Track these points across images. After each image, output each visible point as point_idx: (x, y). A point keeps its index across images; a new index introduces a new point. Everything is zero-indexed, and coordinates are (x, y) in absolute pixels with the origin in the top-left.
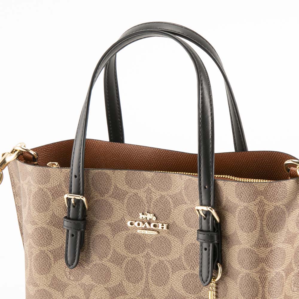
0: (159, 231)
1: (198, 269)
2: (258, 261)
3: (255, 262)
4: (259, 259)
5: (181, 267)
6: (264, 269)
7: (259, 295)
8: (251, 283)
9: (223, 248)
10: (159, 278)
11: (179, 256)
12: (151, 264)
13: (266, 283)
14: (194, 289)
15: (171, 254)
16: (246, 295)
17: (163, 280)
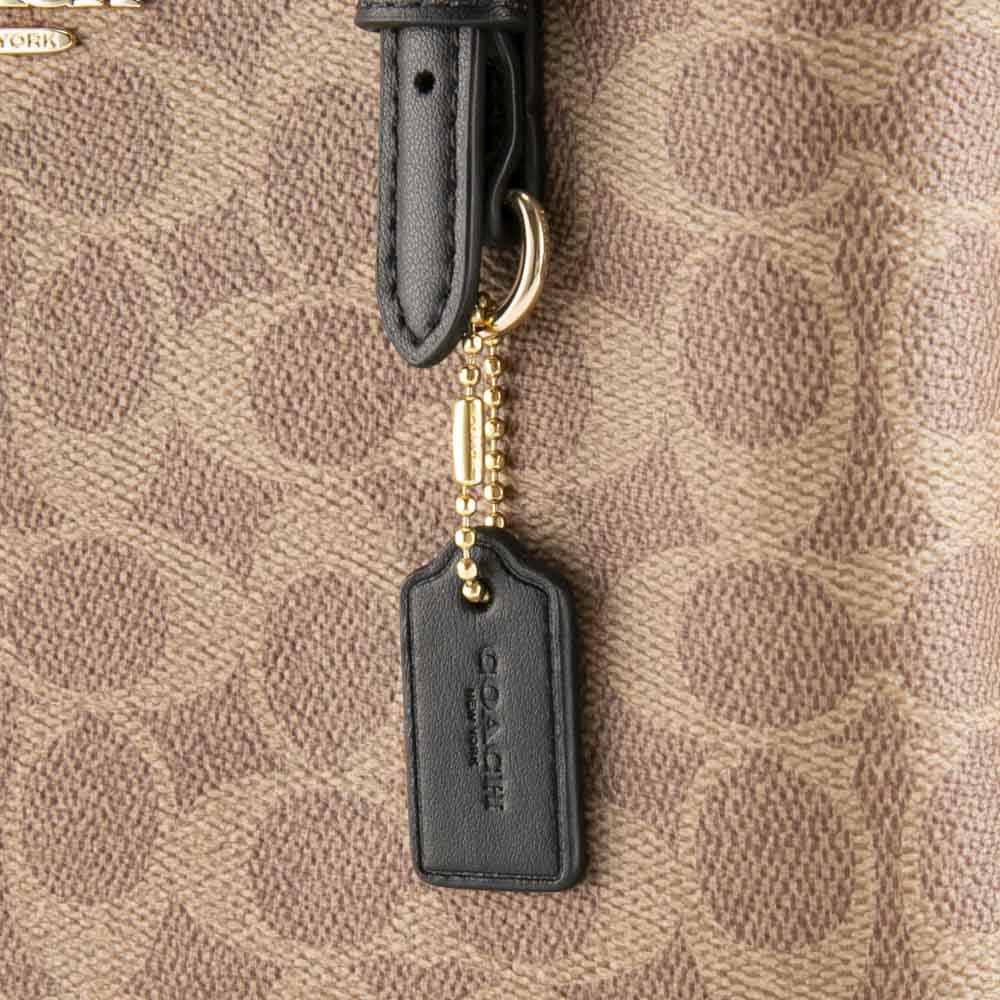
0: (82, 29)
1: (365, 271)
2: (827, 133)
3: (804, 141)
4: (833, 115)
5: (241, 271)
6: (872, 197)
7: (833, 401)
8: (777, 310)
9: (550, 85)
10: (84, 368)
11: (229, 192)
12: (28, 274)
13: (889, 305)
14: (336, 425)
15: (172, 188)
16: (731, 409)
17: (112, 385)
